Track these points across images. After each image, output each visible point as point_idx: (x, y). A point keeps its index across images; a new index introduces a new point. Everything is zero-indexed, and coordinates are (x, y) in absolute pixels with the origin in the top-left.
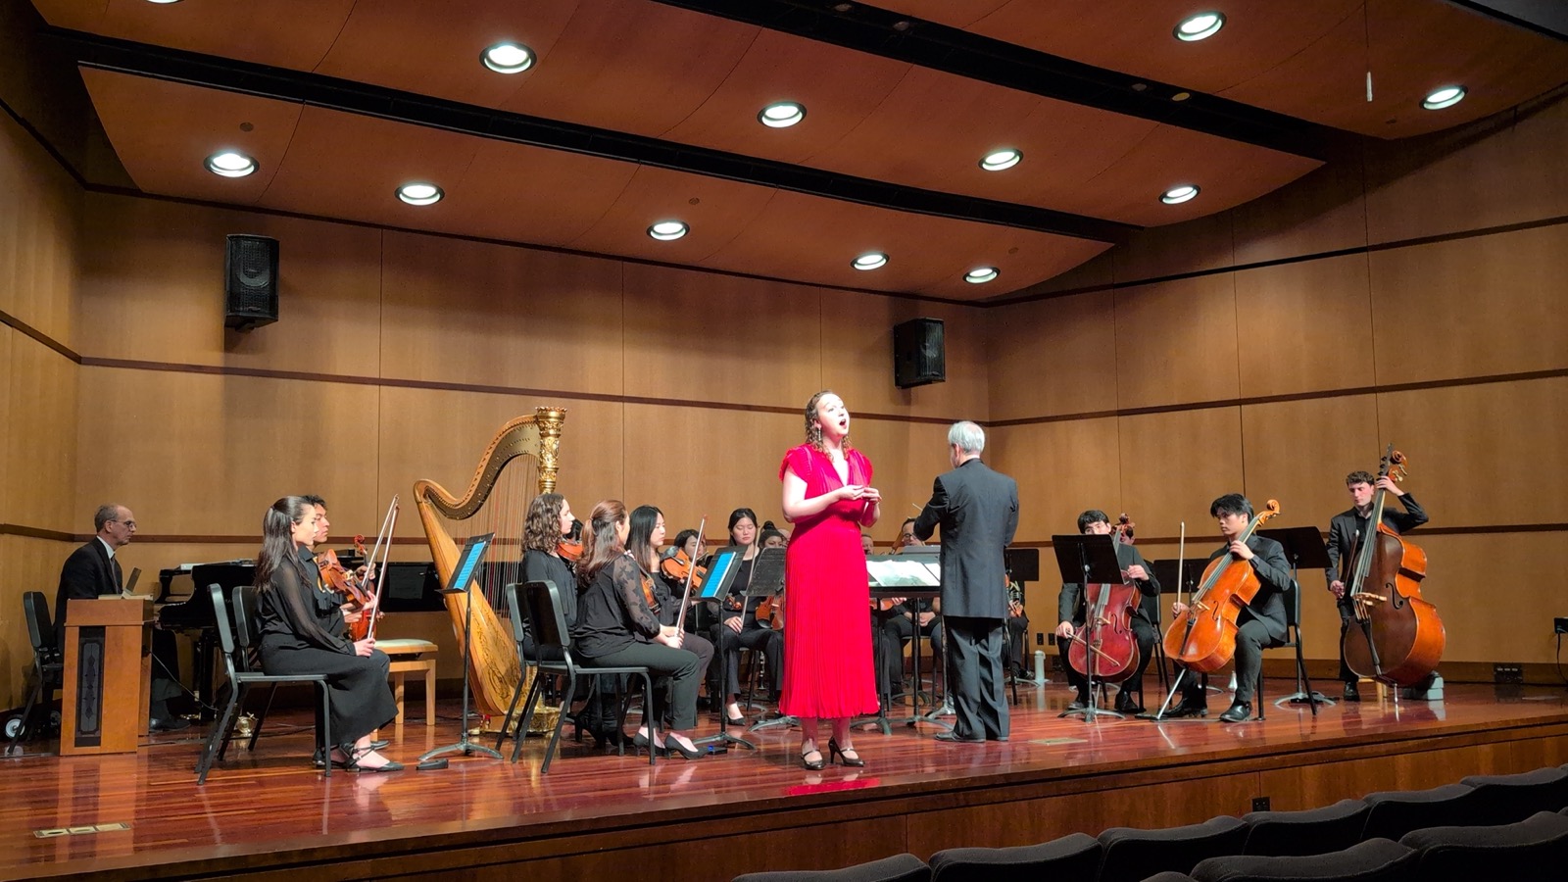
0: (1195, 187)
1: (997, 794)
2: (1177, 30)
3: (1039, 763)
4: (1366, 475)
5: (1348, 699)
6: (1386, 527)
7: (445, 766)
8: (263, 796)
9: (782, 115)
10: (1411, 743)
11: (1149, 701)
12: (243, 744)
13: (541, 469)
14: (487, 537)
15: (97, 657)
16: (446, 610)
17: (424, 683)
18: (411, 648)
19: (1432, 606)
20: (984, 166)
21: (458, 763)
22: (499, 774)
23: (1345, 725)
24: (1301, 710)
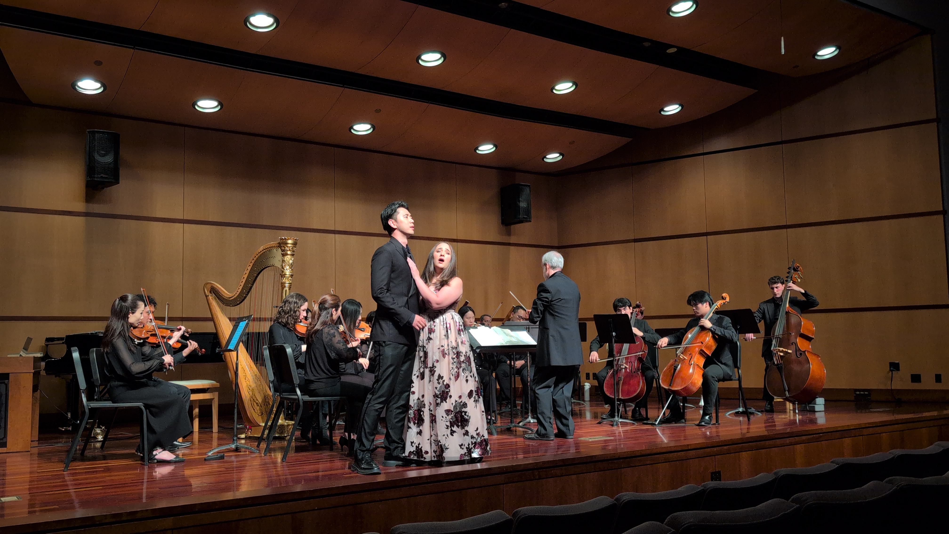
0: (680, 105)
2: (669, 10)
3: (585, 452)
4: (779, 278)
5: (767, 411)
6: (791, 309)
7: (222, 457)
8: (108, 478)
9: (431, 59)
10: (806, 437)
11: (651, 413)
12: (98, 445)
13: (283, 275)
14: (248, 318)
15: (4, 393)
16: (224, 361)
17: (211, 406)
18: (203, 385)
19: (818, 356)
20: (554, 91)
21: (231, 456)
22: (256, 463)
23: (766, 427)
24: (741, 418)
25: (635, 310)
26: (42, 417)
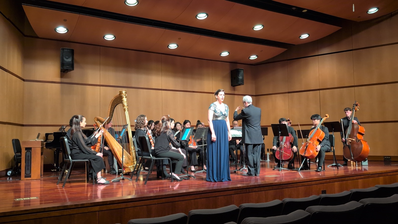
0: (308, 34)
1: (257, 189)
3: (267, 182)
4: (349, 108)
8: (72, 190)
9: (202, 16)
10: (362, 176)
12: (67, 177)
15: (30, 155)
19: (366, 142)
20: (254, 29)
23: (344, 172)
24: (334, 168)
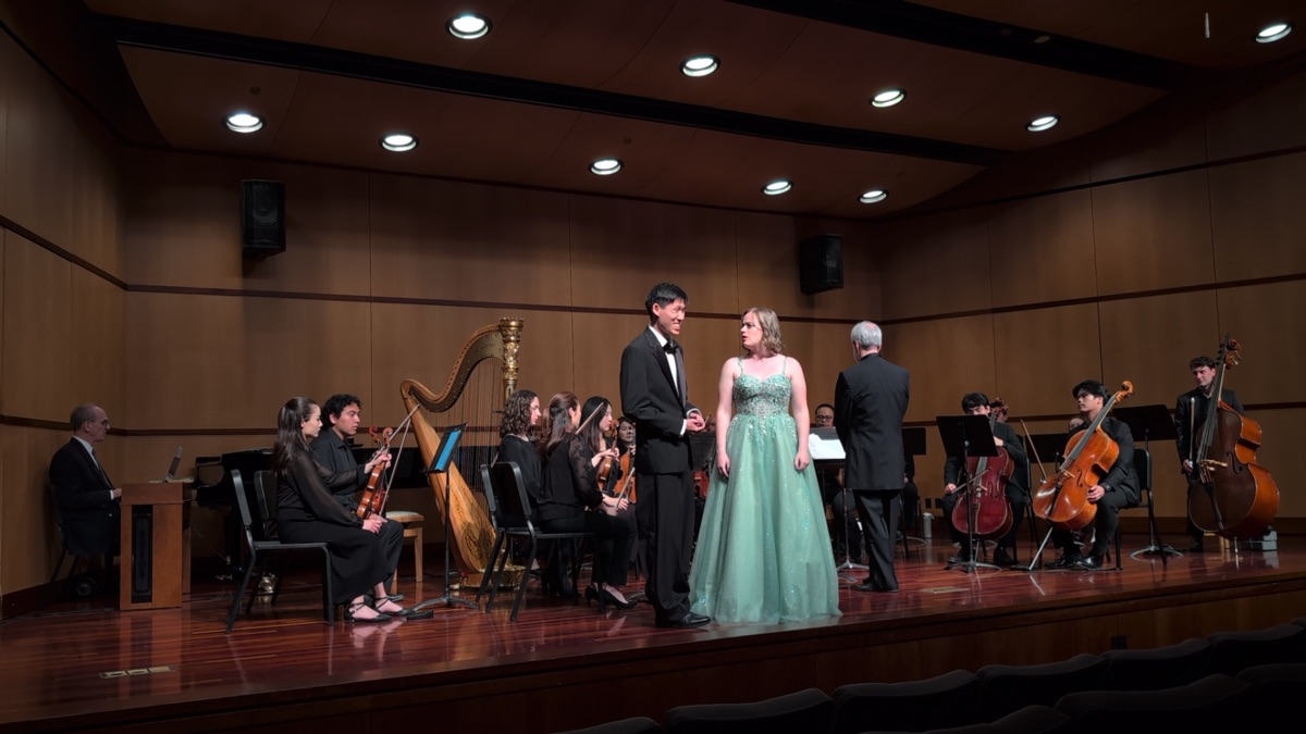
1: (889, 636)
3: (928, 609)
4: (1207, 359)
5: (1192, 551)
6: (1225, 404)
8: (283, 643)
9: (700, 66)
10: (1249, 588)
13: (505, 369)
14: (461, 427)
15: (147, 530)
16: (430, 487)
17: (413, 547)
21: (442, 613)
22: (475, 622)
23: (1192, 573)
24: (1153, 561)
25: (994, 410)
26: (193, 561)
